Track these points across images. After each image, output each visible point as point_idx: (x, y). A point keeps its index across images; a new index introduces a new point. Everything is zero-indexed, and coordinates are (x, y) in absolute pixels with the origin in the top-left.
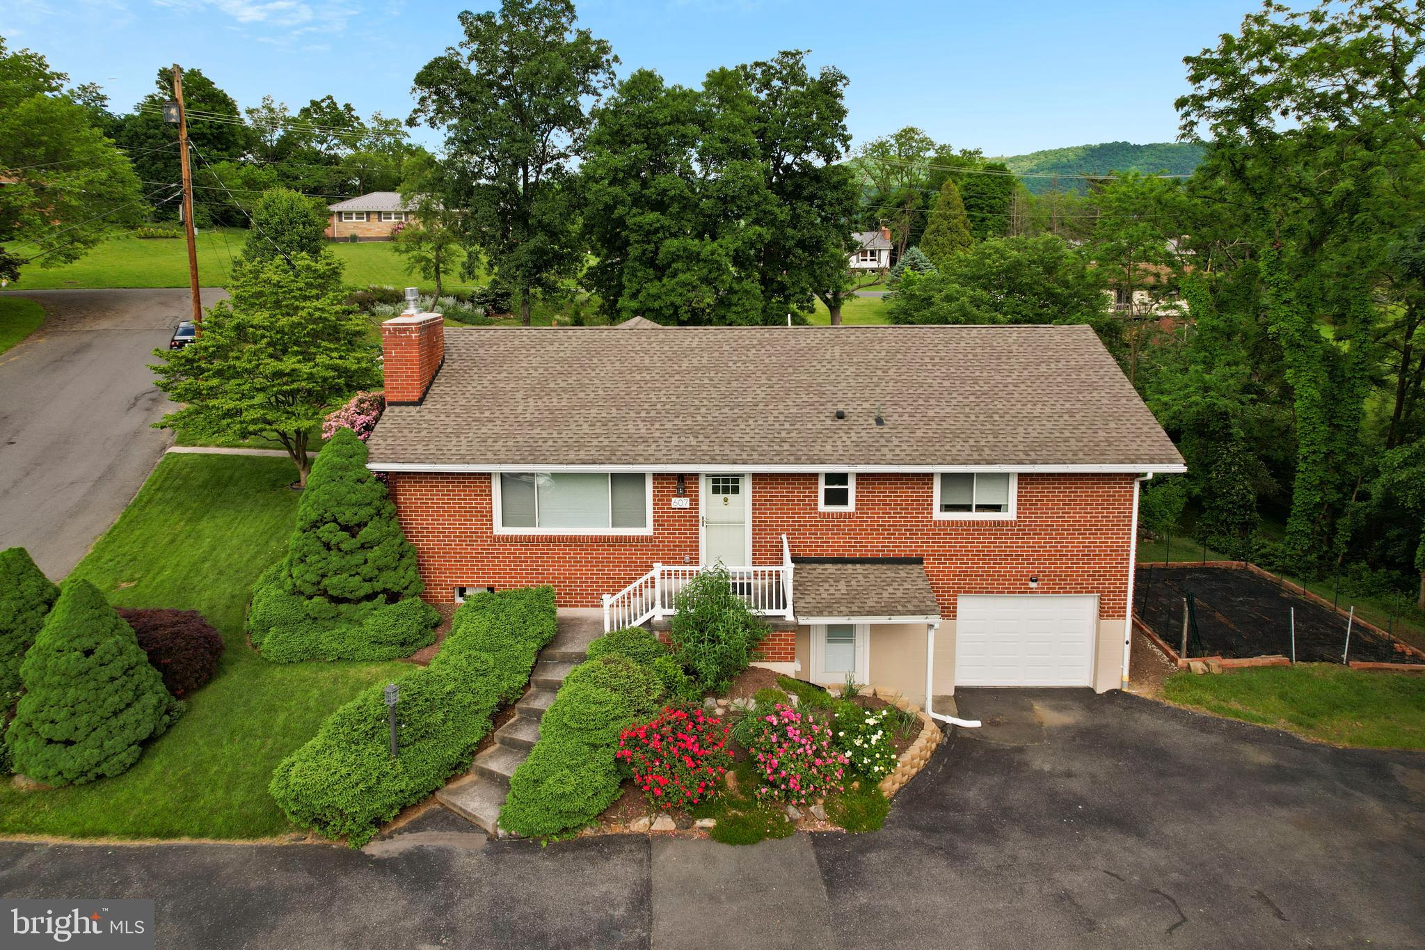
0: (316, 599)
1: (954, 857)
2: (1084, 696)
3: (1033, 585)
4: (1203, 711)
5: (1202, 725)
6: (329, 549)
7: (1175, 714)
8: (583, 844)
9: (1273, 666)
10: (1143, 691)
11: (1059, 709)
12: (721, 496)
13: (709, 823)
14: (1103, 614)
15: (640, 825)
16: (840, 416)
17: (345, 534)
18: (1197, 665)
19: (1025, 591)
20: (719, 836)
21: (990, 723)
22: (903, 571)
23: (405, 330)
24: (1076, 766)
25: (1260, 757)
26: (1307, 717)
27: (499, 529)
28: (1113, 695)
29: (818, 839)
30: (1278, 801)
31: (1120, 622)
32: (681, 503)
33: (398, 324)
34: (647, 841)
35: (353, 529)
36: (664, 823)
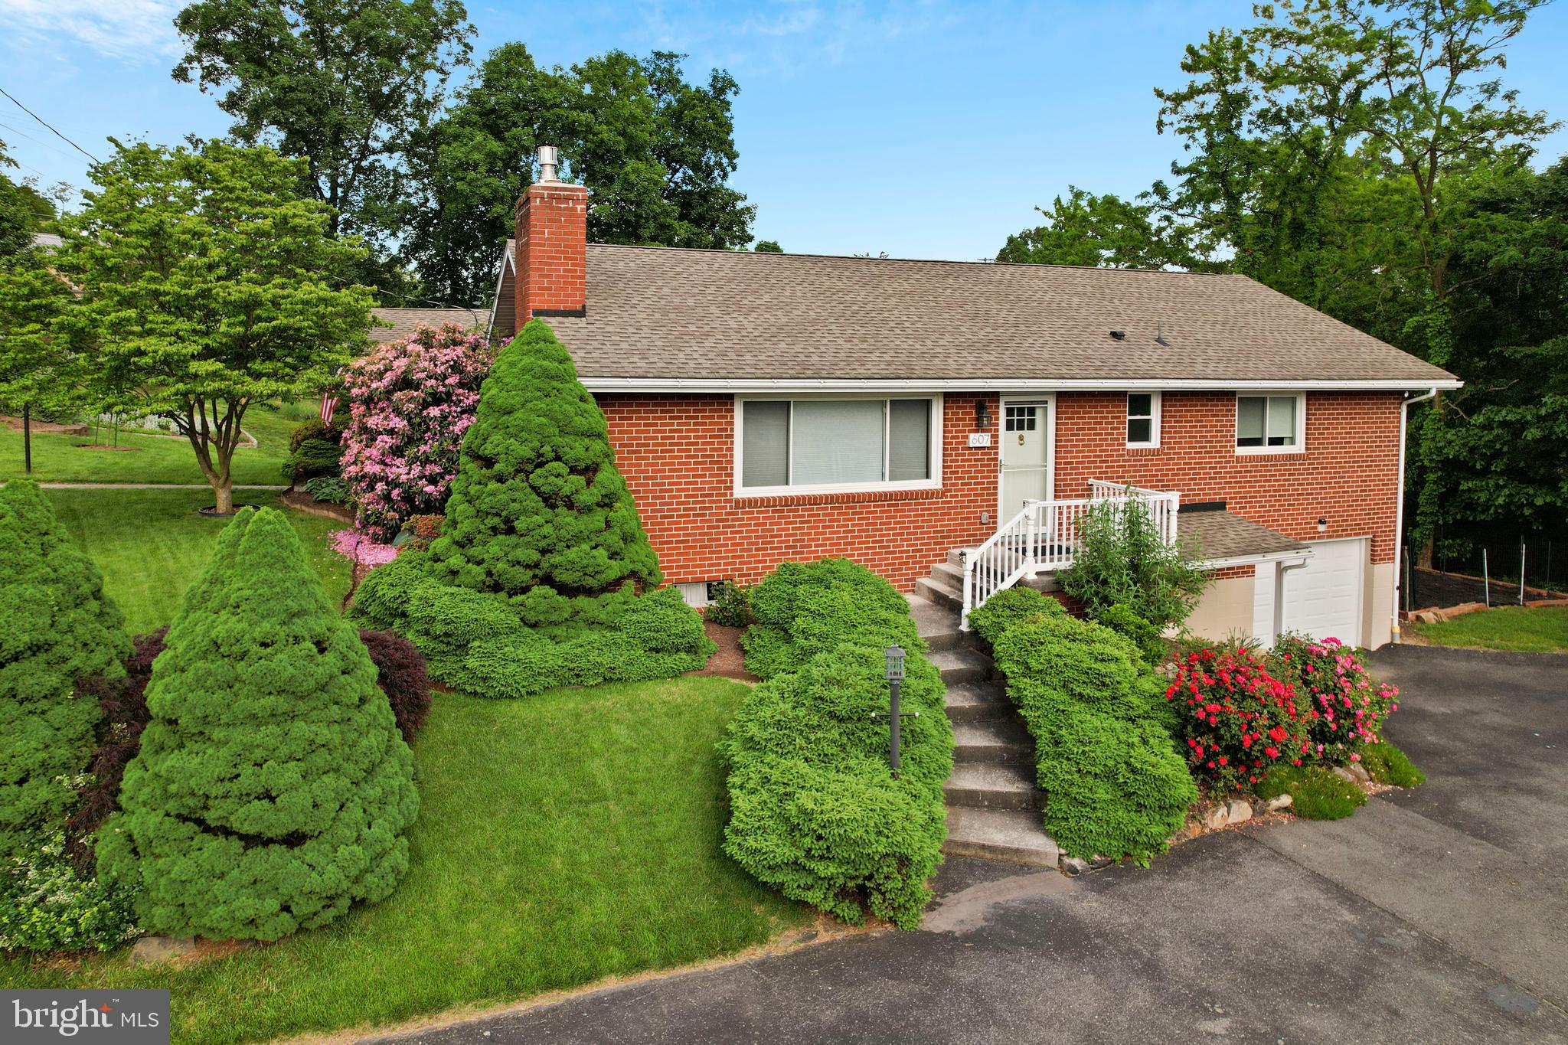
0: (536, 590)
3: (1321, 528)
6: (553, 507)
12: (1016, 433)
13: (1286, 800)
14: (1374, 558)
15: (1218, 819)
16: (1116, 336)
17: (580, 480)
18: (1429, 616)
19: (1314, 536)
20: (1307, 811)
22: (1210, 519)
23: (567, 199)
27: (741, 491)
28: (1388, 649)
31: (1390, 565)
32: (981, 439)
33: (556, 189)
34: (1245, 835)
35: (589, 471)
36: (1241, 812)
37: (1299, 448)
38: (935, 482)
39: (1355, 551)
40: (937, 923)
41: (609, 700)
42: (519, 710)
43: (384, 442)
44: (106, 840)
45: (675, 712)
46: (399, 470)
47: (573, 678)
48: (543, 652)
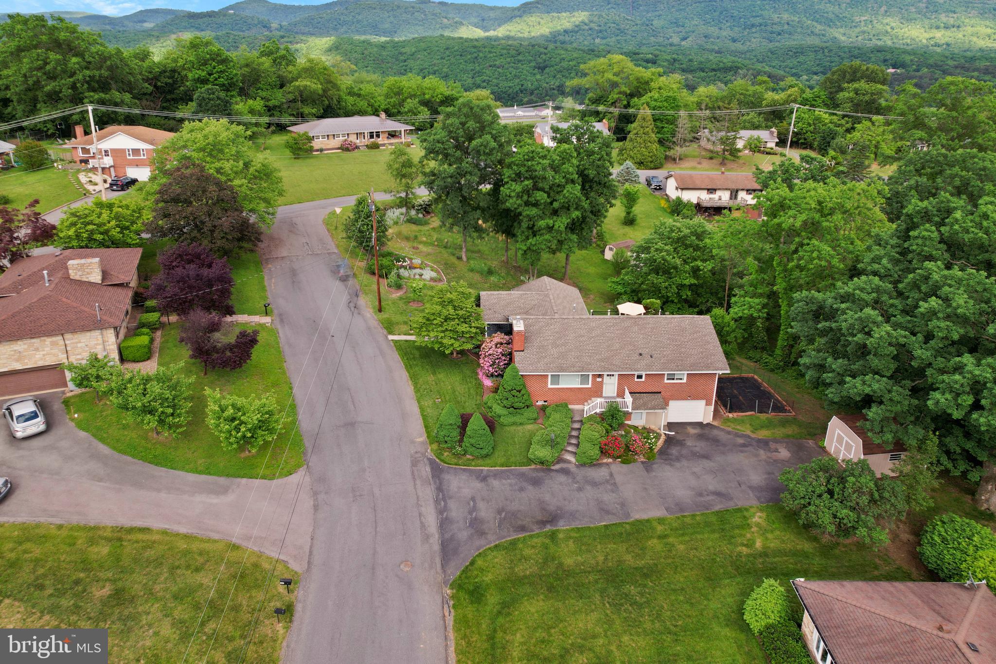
1: (671, 465)
2: (700, 425)
3: (689, 398)
4: (730, 429)
5: (729, 433)
7: (723, 430)
8: (594, 465)
9: (751, 415)
10: (715, 423)
11: (694, 428)
12: (609, 378)
13: (620, 460)
14: (707, 405)
15: (605, 461)
16: (641, 355)
17: (518, 393)
18: (731, 415)
19: (687, 399)
20: (622, 462)
21: (677, 433)
22: (656, 396)
23: (520, 332)
24: (697, 444)
25: (740, 441)
26: (755, 430)
27: (550, 387)
28: (708, 424)
29: (642, 462)
30: (742, 452)
31: (711, 406)
32: (599, 380)
33: (518, 330)
34: (607, 464)
35: (519, 391)
36: (610, 460)
37: (684, 381)
38: (590, 386)
39: (703, 402)
40: (553, 468)
41: (520, 428)
42: (507, 428)
43: (488, 364)
44: (463, 444)
45: (529, 431)
46: (491, 369)
47: (514, 424)
48: (512, 419)
